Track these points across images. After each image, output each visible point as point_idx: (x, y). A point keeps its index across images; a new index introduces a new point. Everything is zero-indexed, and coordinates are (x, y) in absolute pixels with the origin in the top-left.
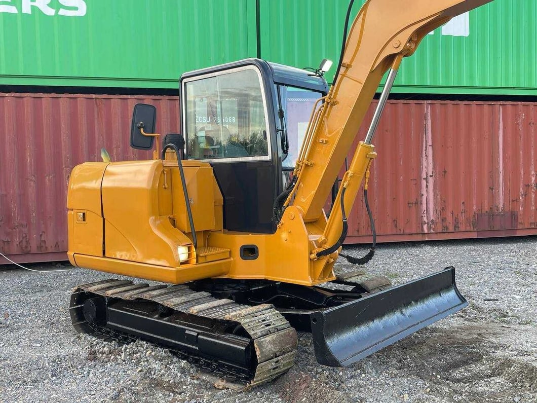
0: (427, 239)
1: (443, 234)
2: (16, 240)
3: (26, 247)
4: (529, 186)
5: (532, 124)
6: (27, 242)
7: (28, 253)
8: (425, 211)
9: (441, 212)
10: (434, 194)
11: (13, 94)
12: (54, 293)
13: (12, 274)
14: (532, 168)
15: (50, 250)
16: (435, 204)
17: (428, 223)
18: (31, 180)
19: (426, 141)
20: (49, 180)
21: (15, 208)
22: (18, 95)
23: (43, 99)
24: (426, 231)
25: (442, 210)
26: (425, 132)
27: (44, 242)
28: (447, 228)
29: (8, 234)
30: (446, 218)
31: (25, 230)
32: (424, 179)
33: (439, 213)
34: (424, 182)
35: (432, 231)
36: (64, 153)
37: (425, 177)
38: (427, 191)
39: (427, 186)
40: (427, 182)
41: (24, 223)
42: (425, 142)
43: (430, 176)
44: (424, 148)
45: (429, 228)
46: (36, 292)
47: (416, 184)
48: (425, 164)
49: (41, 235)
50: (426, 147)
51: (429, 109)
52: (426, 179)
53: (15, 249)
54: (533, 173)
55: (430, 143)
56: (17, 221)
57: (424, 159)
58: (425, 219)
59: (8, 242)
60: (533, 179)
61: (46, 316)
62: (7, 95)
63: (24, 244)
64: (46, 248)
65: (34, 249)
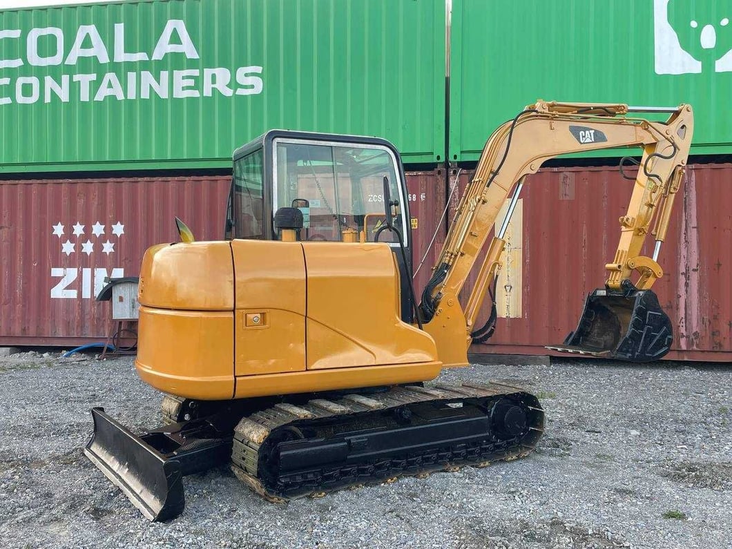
0: (686, 359)
1: (714, 353)
8: (684, 320)
9: (710, 322)
10: (700, 296)
16: (701, 309)
17: (687, 337)
19: (686, 221)
24: (684, 347)
25: (712, 318)
26: (685, 209)
28: (720, 345)
30: (718, 331)
32: (682, 274)
33: (708, 323)
34: (682, 279)
35: (695, 348)
37: (684, 271)
38: (687, 291)
39: (687, 285)
40: (688, 278)
42: (684, 222)
43: (694, 270)
44: (683, 231)
45: (690, 343)
47: (669, 281)
48: (683, 252)
50: (686, 229)
51: (694, 176)
52: (686, 275)
55: (694, 223)
57: (683, 246)
58: (683, 330)
62: (187, 178)
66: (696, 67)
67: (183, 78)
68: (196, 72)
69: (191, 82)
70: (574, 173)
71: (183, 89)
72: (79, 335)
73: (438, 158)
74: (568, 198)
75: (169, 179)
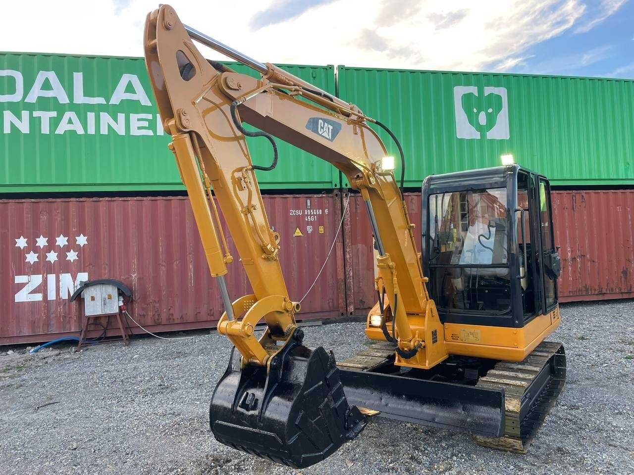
2: (151, 314)
3: (158, 320)
4: (566, 260)
5: (565, 209)
6: (159, 315)
7: (159, 324)
11: (150, 198)
12: (190, 358)
13: (146, 341)
14: (568, 245)
15: (176, 322)
18: (162, 265)
20: (177, 265)
21: (150, 287)
22: (153, 198)
23: (172, 201)
27: (172, 314)
29: (143, 309)
31: (157, 305)
36: (188, 243)
41: (157, 300)
46: (175, 358)
49: (169, 309)
53: (149, 322)
54: (569, 249)
56: (151, 298)
59: (144, 315)
60: (569, 254)
61: (193, 378)
62: (145, 198)
63: (156, 317)
64: (174, 319)
65: (164, 321)
66: (477, 136)
67: (139, 120)
68: (150, 117)
69: (146, 124)
70: (416, 197)
71: (139, 128)
72: (46, 332)
73: (336, 185)
74: (414, 212)
75: (129, 199)
